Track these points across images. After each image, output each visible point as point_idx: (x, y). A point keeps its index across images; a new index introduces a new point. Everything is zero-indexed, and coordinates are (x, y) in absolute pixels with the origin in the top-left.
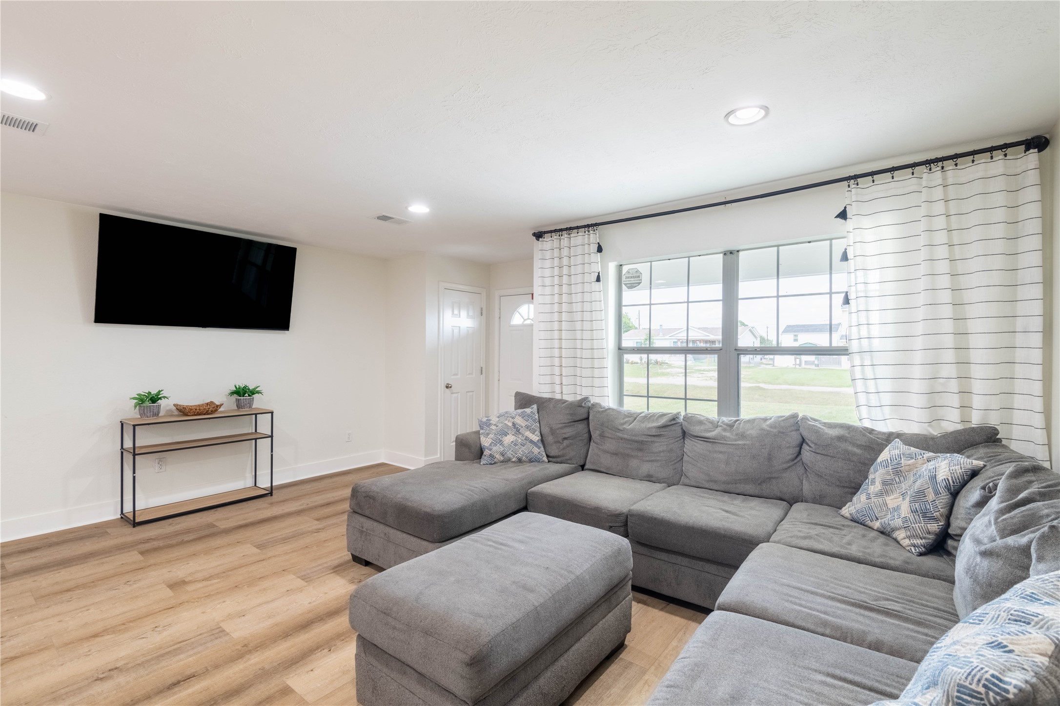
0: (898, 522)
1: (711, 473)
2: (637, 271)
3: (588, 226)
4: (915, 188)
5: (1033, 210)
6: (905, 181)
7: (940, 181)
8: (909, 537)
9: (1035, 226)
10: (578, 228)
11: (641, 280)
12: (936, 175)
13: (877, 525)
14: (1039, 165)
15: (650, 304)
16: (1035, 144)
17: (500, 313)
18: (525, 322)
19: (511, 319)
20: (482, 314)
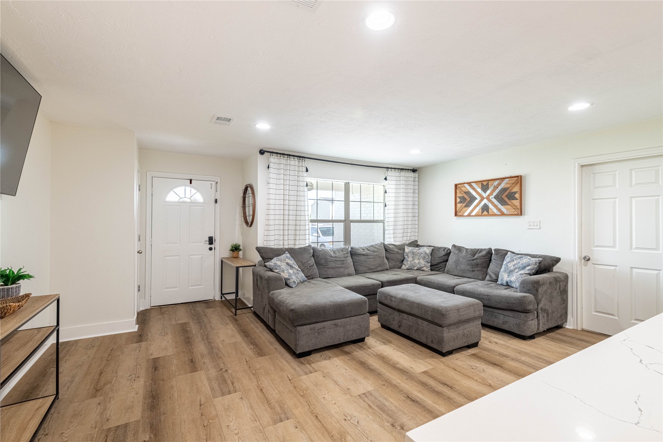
0: (423, 265)
1: (369, 267)
2: (311, 183)
3: (300, 157)
8: (427, 268)
10: (294, 156)
11: (313, 188)
13: (416, 268)
14: (417, 176)
15: (317, 200)
16: (414, 171)
17: (152, 190)
18: (181, 200)
19: (166, 196)
20: (139, 190)
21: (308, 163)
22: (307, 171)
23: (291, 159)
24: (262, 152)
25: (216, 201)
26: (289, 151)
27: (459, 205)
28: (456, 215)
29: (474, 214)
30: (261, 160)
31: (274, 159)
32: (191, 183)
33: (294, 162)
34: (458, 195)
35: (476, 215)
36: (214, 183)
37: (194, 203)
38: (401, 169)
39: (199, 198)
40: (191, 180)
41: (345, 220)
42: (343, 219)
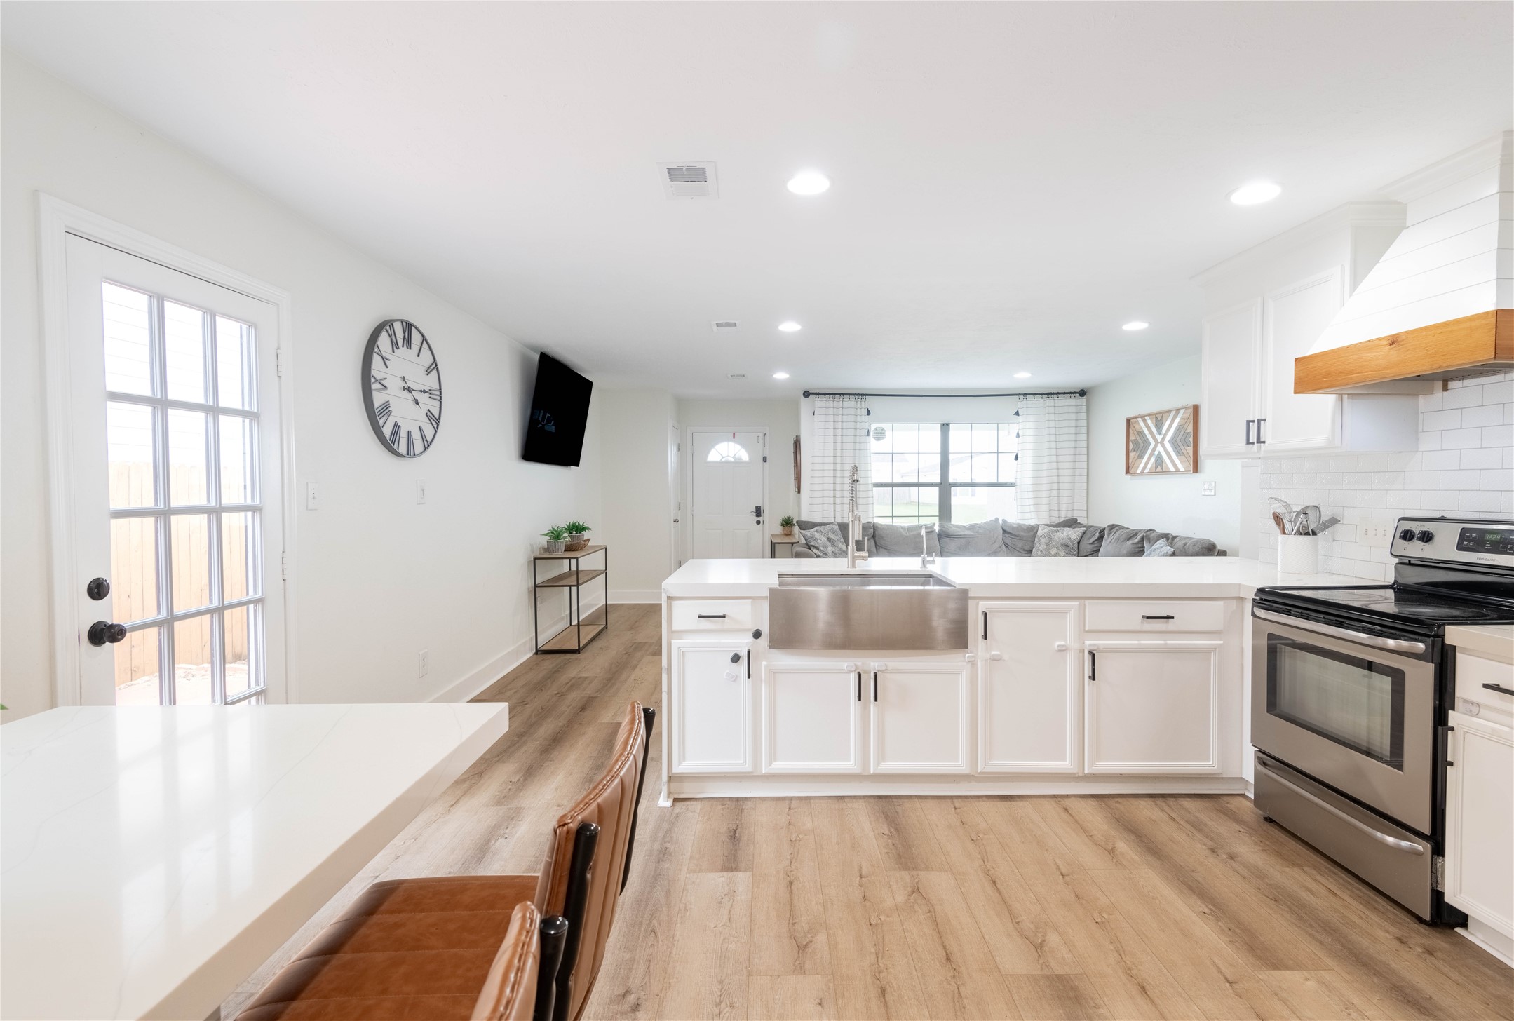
2: (883, 429)
3: (858, 395)
4: (1042, 405)
5: (1084, 423)
6: (1038, 401)
7: (1053, 404)
9: (1084, 430)
11: (886, 436)
12: (1050, 401)
14: (1085, 404)
15: (892, 454)
16: (1082, 393)
17: (693, 449)
18: (723, 460)
19: (707, 456)
20: (679, 450)
21: (871, 403)
22: (869, 413)
23: (844, 400)
24: (807, 394)
25: (765, 459)
26: (841, 389)
27: (1132, 455)
28: (1128, 472)
29: (1146, 471)
30: (805, 404)
31: (821, 402)
32: (734, 437)
33: (850, 403)
34: (1132, 437)
35: (1150, 473)
36: (761, 435)
37: (738, 463)
38: (1048, 394)
39: (744, 455)
40: (734, 433)
41: (941, 483)
42: (938, 481)
